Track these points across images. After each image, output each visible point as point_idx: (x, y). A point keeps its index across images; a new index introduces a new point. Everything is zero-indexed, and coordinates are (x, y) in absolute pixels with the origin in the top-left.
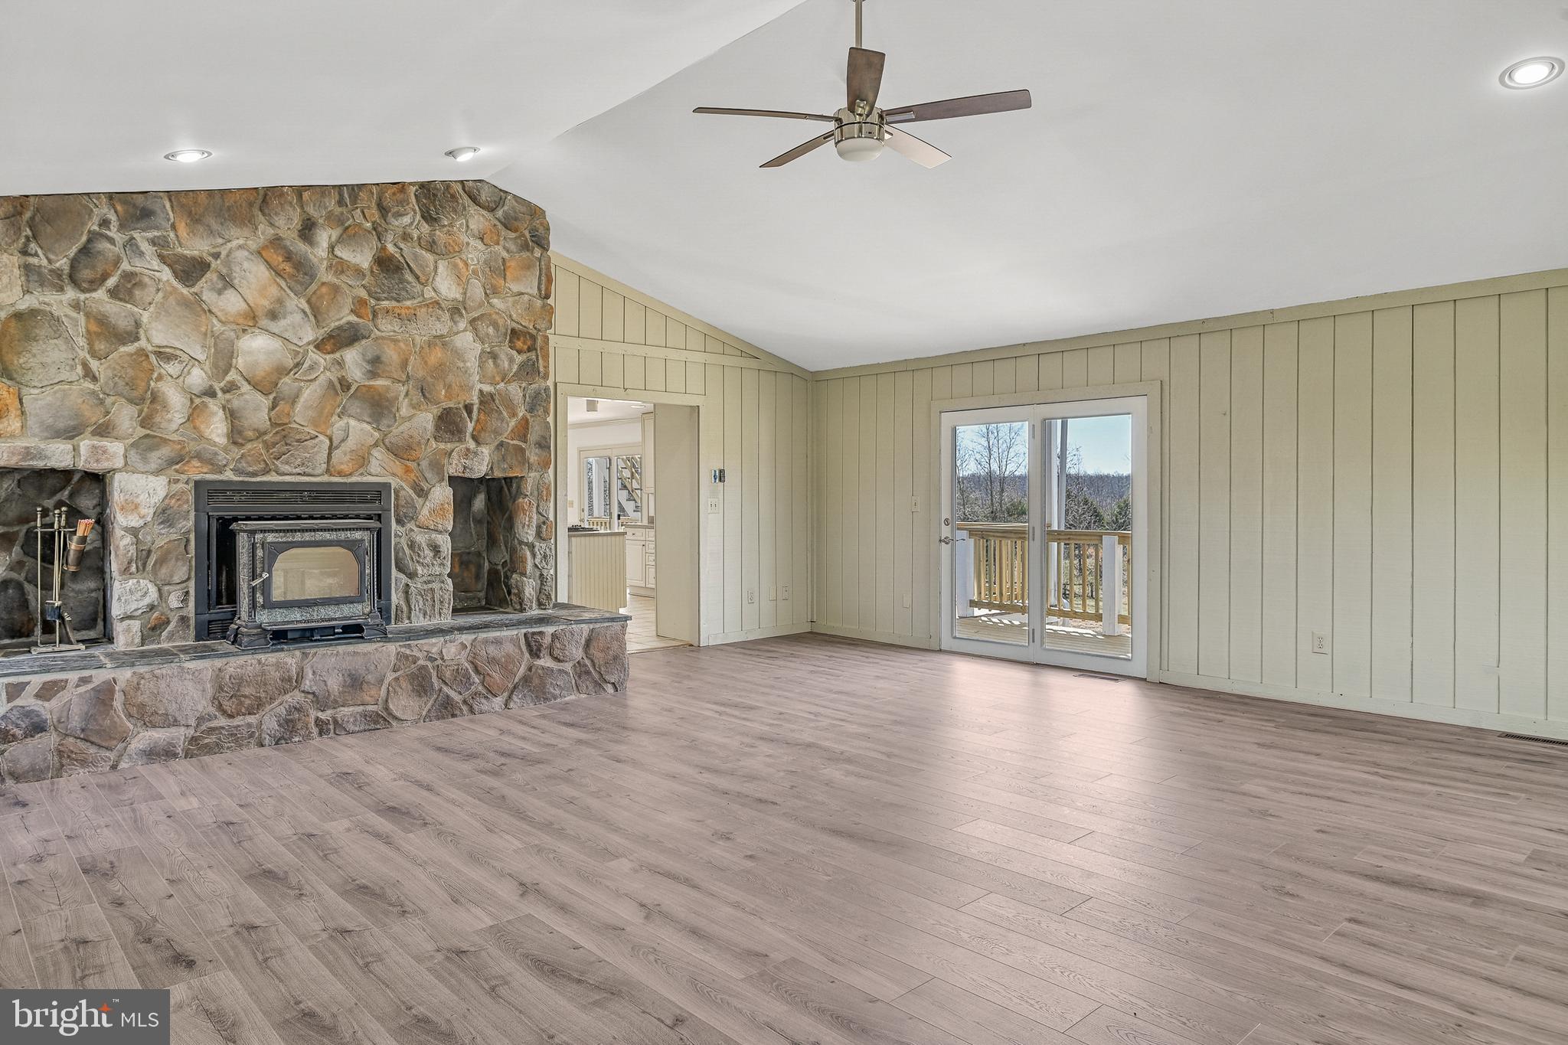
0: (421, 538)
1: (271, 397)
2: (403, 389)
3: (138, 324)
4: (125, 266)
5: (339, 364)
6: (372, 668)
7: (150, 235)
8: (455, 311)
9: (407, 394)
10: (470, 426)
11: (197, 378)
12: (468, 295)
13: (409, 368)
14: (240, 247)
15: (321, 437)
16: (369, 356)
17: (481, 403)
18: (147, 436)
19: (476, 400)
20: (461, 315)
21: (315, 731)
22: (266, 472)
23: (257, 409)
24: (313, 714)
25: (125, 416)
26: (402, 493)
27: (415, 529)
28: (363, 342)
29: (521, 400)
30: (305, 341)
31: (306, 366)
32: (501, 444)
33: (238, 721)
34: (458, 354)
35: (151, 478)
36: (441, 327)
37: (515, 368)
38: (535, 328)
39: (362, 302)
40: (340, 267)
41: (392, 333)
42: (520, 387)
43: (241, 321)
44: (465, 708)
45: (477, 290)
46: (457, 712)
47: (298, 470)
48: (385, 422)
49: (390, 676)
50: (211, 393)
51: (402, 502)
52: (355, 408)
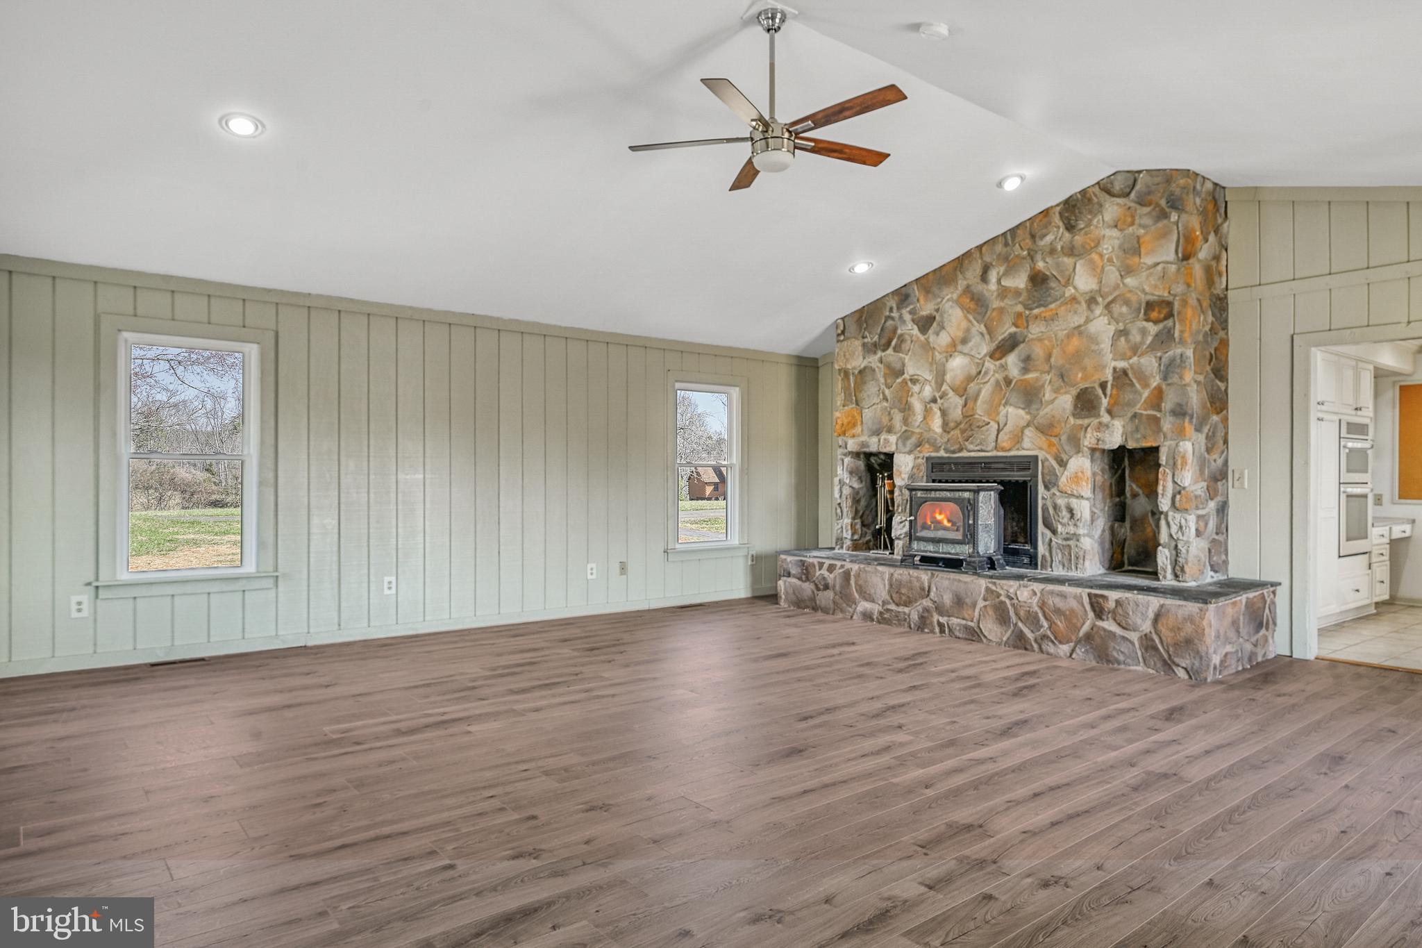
0: (1061, 502)
1: (964, 398)
2: (1048, 378)
3: (904, 365)
4: (899, 332)
5: (1003, 366)
6: (970, 594)
7: (908, 309)
8: (1092, 301)
9: (1050, 382)
10: (1105, 402)
11: (928, 391)
12: (1103, 282)
13: (1053, 360)
14: (948, 300)
15: (992, 423)
16: (1022, 357)
17: (1114, 378)
18: (906, 431)
19: (1110, 378)
20: (1097, 303)
21: (937, 630)
22: (961, 450)
23: (956, 407)
24: (936, 617)
25: (898, 418)
26: (1046, 464)
27: (1058, 494)
28: (1022, 346)
29: (1155, 369)
30: (983, 354)
31: (983, 373)
32: (1135, 416)
33: (901, 609)
34: (1093, 340)
35: (907, 456)
36: (1078, 320)
37: (1149, 339)
38: (1172, 295)
39: (1019, 315)
40: (1004, 293)
41: (1040, 334)
42: (1156, 357)
43: (949, 350)
44: (1036, 646)
45: (1112, 275)
46: (1028, 647)
47: (978, 448)
48: (1034, 406)
49: (981, 603)
50: (934, 401)
51: (1046, 471)
52: (1014, 398)
